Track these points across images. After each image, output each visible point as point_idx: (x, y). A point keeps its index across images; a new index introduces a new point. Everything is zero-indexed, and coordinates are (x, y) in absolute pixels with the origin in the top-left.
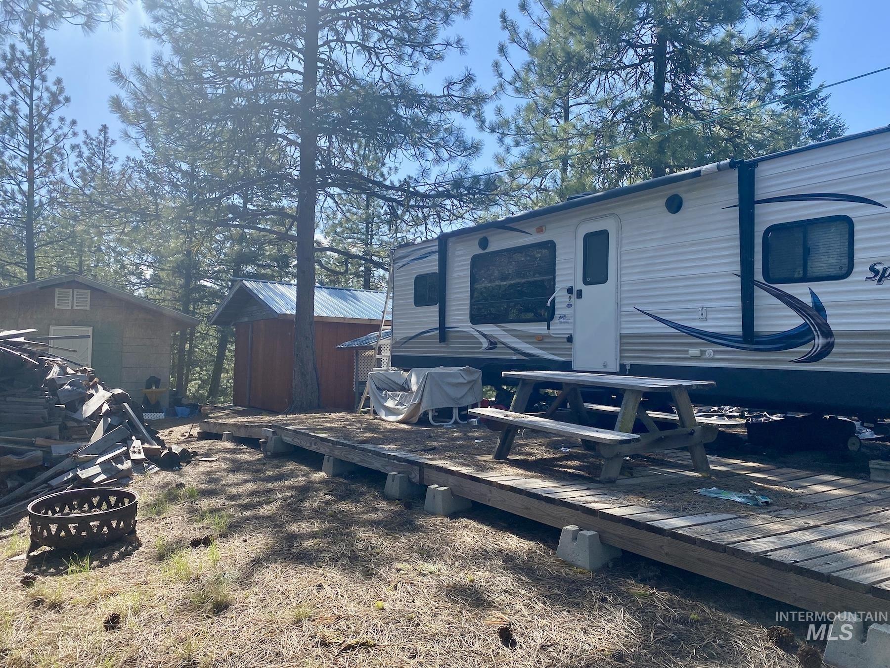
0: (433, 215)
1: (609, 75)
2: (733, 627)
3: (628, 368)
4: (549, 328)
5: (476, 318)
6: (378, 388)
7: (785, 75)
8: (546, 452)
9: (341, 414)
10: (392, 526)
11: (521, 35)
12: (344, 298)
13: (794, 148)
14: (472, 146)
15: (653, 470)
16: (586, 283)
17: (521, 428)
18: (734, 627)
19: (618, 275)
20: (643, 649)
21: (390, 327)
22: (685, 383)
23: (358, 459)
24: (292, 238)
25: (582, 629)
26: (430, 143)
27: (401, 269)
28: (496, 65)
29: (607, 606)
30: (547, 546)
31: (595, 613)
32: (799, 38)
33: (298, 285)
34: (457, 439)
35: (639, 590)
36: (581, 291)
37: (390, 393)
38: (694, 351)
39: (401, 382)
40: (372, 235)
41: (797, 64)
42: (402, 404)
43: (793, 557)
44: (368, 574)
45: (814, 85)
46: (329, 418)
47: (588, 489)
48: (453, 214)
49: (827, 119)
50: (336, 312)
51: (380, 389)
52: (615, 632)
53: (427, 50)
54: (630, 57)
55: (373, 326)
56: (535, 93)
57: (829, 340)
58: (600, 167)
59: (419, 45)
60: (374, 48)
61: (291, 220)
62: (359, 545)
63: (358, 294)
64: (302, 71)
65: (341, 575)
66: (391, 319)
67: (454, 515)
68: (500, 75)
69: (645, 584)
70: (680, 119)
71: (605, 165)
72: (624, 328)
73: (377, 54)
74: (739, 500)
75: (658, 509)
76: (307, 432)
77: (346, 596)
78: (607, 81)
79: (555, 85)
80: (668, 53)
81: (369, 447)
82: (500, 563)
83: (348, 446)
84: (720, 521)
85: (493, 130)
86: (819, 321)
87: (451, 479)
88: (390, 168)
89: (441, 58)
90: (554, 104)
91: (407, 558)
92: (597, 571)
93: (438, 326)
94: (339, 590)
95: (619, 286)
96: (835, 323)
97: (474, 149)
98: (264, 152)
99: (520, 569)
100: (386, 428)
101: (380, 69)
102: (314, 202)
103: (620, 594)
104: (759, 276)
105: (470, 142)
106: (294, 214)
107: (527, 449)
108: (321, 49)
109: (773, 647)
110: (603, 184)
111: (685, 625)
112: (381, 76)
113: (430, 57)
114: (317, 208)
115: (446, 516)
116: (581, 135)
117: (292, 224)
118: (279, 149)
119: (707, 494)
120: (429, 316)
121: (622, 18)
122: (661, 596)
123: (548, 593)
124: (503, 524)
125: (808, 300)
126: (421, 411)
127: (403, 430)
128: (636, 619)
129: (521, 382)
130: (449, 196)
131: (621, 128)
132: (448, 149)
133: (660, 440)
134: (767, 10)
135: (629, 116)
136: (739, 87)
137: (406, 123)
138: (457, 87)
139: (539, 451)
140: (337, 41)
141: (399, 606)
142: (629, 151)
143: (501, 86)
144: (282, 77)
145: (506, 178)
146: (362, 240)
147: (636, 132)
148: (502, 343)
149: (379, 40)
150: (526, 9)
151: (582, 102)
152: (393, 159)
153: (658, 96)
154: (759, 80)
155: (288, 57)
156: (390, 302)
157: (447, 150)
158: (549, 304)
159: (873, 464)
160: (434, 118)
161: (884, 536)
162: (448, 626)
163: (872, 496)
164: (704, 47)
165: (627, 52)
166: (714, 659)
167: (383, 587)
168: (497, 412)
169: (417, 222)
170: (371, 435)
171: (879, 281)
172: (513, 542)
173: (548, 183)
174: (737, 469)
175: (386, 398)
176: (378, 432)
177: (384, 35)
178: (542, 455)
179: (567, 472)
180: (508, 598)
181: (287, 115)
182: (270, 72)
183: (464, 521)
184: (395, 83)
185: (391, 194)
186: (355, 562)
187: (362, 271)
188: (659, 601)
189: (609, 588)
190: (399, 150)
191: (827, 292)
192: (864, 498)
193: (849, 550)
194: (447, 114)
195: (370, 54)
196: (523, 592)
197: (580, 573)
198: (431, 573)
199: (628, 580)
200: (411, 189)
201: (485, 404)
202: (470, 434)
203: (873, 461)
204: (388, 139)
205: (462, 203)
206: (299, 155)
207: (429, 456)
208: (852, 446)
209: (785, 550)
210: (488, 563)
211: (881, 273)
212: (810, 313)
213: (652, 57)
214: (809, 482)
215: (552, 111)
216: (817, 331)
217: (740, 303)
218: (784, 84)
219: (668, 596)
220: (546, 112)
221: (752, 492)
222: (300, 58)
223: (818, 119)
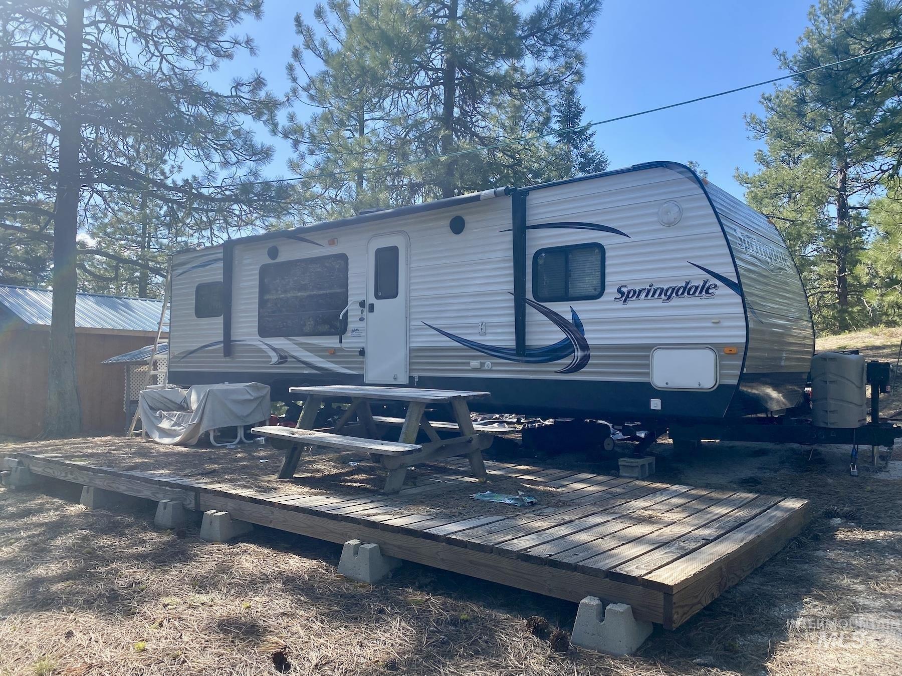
0: (219, 220)
1: (402, 94)
2: (497, 623)
3: (416, 380)
4: (341, 342)
5: (264, 331)
6: (151, 408)
7: (560, 111)
8: (334, 467)
9: (107, 438)
10: (162, 558)
11: (317, 43)
12: (114, 307)
13: (565, 179)
14: (261, 152)
15: (435, 478)
16: (377, 297)
17: (309, 445)
18: (499, 622)
19: (408, 291)
20: (416, 654)
21: (167, 340)
22: (463, 394)
23: (124, 488)
24: (48, 237)
25: (358, 642)
26: (215, 144)
27: (179, 277)
28: (290, 68)
29: (384, 617)
30: (329, 564)
31: (372, 625)
32: (569, 79)
33: (54, 292)
34: (241, 459)
35: (415, 596)
36: (372, 305)
37: (165, 413)
38: (475, 363)
39: (178, 401)
40: (150, 238)
41: (569, 103)
42: (179, 425)
43: (548, 552)
44: (129, 613)
45: (583, 123)
46: (92, 442)
47: (372, 502)
48: (241, 219)
49: (594, 154)
50: (102, 322)
51: (154, 409)
52: (390, 641)
53: (214, 46)
54: (421, 78)
55: (148, 339)
56: (330, 103)
57: (586, 353)
58: (393, 183)
59: (205, 39)
60: (152, 35)
61: (48, 218)
62: (121, 583)
63: (132, 303)
64: (64, 51)
65: (96, 618)
66: (168, 330)
67: (233, 541)
68: (294, 80)
69: (422, 591)
70: (468, 144)
71: (399, 182)
72: (413, 342)
73: (156, 44)
74: (508, 502)
75: (435, 517)
76: (62, 460)
77: (101, 642)
78: (400, 99)
79: (350, 98)
80: (457, 79)
81: (138, 473)
82: (279, 585)
83: (111, 473)
84: (490, 523)
85: (286, 136)
86: (578, 336)
87: (231, 504)
88: (173, 167)
89: (230, 56)
90: (349, 117)
91: (177, 591)
92: (377, 583)
93: (222, 339)
94: (92, 635)
95: (408, 300)
96: (592, 337)
97: (265, 154)
98: (12, 139)
99: (300, 589)
100: (160, 452)
101: (159, 59)
102: (77, 199)
103: (398, 604)
104: (529, 296)
105: (260, 147)
106: (52, 211)
107: (315, 466)
108: (88, 30)
109: (531, 636)
110: (396, 200)
111: (456, 626)
112: (160, 68)
113: (217, 53)
114: (81, 206)
115: (224, 542)
116: (375, 150)
117: (48, 223)
118: (32, 136)
119: (481, 498)
120: (213, 327)
121: (414, 39)
122: (435, 602)
123: (327, 611)
124: (285, 545)
125: (569, 317)
126: (202, 431)
127: (180, 454)
128: (411, 626)
129: (309, 398)
130: (237, 201)
131: (413, 147)
132: (236, 152)
133: (442, 448)
134: (543, 51)
135: (421, 136)
136: (521, 118)
137: (189, 120)
138: (246, 89)
139: (326, 467)
140: (107, 22)
141: (163, 644)
142: (421, 170)
143: (294, 91)
144: (37, 54)
145: (299, 188)
146: (138, 243)
147: (427, 152)
148: (293, 357)
149: (158, 28)
150: (321, 17)
151: (378, 117)
152: (173, 157)
153: (447, 119)
154: (538, 113)
155: (46, 32)
156: (168, 312)
157: (234, 153)
158: (341, 318)
159: (622, 461)
160: (220, 119)
161: (625, 525)
162: (218, 659)
163: (618, 490)
164: (489, 77)
165: (418, 73)
166: (479, 654)
167: (147, 626)
168: (283, 430)
169: (200, 227)
170: (140, 461)
171: (625, 301)
172: (295, 563)
173: (342, 194)
174: (510, 473)
175: (160, 419)
176: (149, 456)
177: (164, 24)
178: (330, 471)
179: (353, 487)
180: (284, 621)
181: (42, 98)
182: (23, 48)
183: (244, 546)
184: (177, 77)
185: (171, 195)
186: (115, 602)
187: (137, 277)
188: (434, 605)
189: (386, 599)
190: (180, 149)
191: (585, 310)
192: (611, 493)
193: (595, 540)
194: (235, 115)
195: (147, 42)
196: (301, 613)
197: (361, 586)
198: (202, 604)
199: (406, 589)
200: (194, 191)
201: (273, 422)
202: (255, 454)
203: (621, 459)
204: (167, 136)
205: (251, 209)
206: (58, 144)
207: (207, 480)
208: (608, 446)
209: (542, 546)
210: (266, 587)
211: (626, 294)
212: (571, 328)
213: (442, 81)
214: (569, 481)
215: (347, 123)
216: (576, 345)
217: (513, 319)
218: (558, 119)
219: (442, 599)
220: (342, 124)
221: (520, 493)
222: (60, 36)
223: (586, 153)
